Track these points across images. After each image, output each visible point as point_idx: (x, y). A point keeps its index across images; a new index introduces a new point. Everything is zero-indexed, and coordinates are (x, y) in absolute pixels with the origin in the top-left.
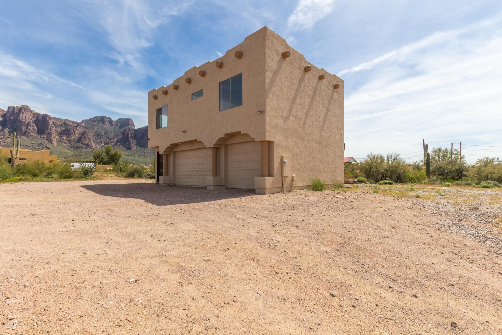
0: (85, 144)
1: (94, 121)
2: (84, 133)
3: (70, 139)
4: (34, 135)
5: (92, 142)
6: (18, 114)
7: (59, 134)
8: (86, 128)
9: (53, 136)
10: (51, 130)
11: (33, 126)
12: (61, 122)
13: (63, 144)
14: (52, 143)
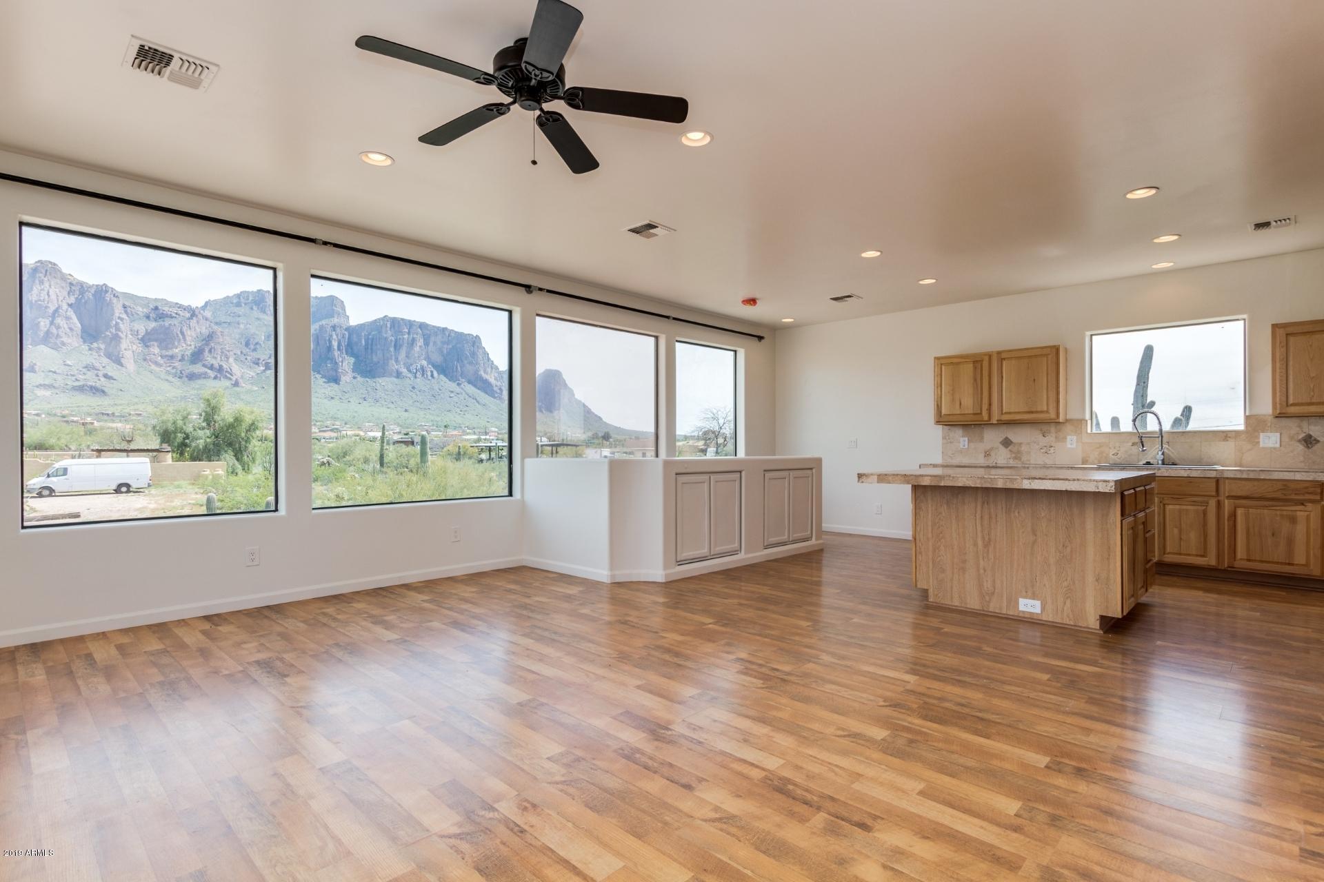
0: (212, 368)
1: (238, 305)
2: (210, 337)
3: (170, 353)
4: (74, 341)
5: (231, 360)
7: (143, 340)
8: (217, 323)
9: (124, 345)
10: (118, 329)
11: (68, 318)
12: (147, 306)
13: (153, 367)
14: (122, 365)
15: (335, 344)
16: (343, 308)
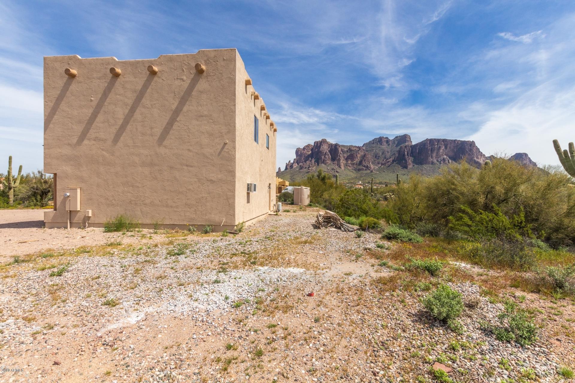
0: (365, 166)
1: (373, 143)
2: (364, 156)
3: (353, 162)
4: (329, 162)
5: (371, 163)
6: (320, 147)
7: (346, 159)
8: (367, 151)
9: (341, 162)
10: (340, 157)
11: (328, 155)
12: (347, 148)
13: (349, 168)
14: (340, 168)
15: (406, 153)
16: (410, 139)
